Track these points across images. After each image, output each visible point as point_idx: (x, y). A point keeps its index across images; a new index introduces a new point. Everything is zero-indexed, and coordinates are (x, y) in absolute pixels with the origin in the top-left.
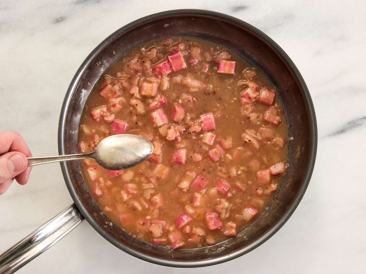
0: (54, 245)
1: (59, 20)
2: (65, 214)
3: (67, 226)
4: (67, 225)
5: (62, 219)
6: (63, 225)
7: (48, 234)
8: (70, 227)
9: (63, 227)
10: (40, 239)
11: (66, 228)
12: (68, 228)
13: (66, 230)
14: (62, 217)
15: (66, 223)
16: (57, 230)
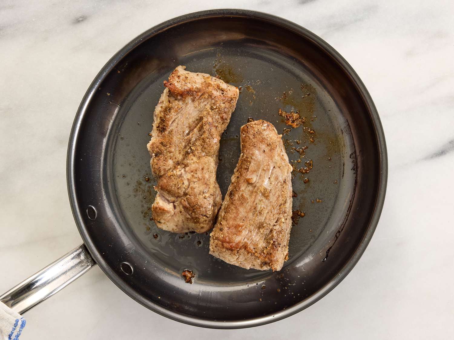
0: (56, 293)
1: (79, 20)
2: (72, 256)
3: (74, 271)
4: (74, 269)
5: (68, 262)
6: (69, 270)
7: (49, 279)
8: (77, 272)
9: (69, 272)
10: (40, 285)
11: (73, 273)
12: (75, 274)
13: (72, 275)
14: (68, 260)
15: (72, 268)
16: (61, 274)
